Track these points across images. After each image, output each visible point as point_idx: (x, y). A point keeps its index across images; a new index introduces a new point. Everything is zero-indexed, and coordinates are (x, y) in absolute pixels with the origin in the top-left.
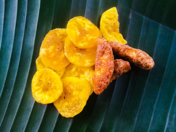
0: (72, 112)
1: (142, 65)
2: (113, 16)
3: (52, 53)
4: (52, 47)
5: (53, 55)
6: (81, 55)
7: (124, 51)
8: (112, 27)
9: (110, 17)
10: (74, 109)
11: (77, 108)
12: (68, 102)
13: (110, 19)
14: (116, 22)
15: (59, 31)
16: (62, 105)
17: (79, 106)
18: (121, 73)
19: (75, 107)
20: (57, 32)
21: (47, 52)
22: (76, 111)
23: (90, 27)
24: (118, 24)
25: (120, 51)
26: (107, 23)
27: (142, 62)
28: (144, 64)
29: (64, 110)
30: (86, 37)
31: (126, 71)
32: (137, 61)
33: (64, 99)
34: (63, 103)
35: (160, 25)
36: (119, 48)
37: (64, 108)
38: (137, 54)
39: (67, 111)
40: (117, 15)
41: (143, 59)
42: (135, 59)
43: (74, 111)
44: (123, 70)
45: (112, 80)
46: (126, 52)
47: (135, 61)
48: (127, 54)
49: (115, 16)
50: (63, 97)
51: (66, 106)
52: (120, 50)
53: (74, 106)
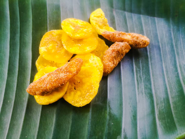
0: (87, 98)
1: (139, 43)
2: (100, 15)
3: (52, 49)
4: (51, 45)
5: (53, 51)
6: (79, 45)
7: (119, 36)
8: (101, 23)
9: (97, 16)
10: (88, 95)
11: (91, 93)
12: (80, 91)
13: (98, 17)
14: (104, 19)
15: (55, 32)
16: (74, 96)
17: (93, 90)
18: (124, 53)
19: (89, 92)
20: (53, 33)
21: (47, 49)
22: (90, 96)
23: (82, 23)
24: (106, 20)
25: (115, 37)
26: (96, 21)
27: (138, 41)
28: (141, 42)
29: (78, 101)
30: (80, 30)
31: (127, 51)
32: (134, 41)
33: (74, 90)
34: (75, 94)
35: (141, 16)
36: (113, 34)
37: (77, 99)
38: (132, 36)
39: (82, 100)
40: (103, 14)
41: (138, 38)
42: (131, 40)
43: (89, 97)
44: (125, 49)
45: (118, 61)
46: (121, 36)
47: (132, 42)
48: (122, 37)
49: (101, 14)
50: (74, 88)
51: (79, 96)
52: (115, 35)
53: (87, 92)
